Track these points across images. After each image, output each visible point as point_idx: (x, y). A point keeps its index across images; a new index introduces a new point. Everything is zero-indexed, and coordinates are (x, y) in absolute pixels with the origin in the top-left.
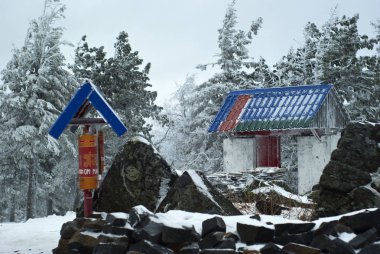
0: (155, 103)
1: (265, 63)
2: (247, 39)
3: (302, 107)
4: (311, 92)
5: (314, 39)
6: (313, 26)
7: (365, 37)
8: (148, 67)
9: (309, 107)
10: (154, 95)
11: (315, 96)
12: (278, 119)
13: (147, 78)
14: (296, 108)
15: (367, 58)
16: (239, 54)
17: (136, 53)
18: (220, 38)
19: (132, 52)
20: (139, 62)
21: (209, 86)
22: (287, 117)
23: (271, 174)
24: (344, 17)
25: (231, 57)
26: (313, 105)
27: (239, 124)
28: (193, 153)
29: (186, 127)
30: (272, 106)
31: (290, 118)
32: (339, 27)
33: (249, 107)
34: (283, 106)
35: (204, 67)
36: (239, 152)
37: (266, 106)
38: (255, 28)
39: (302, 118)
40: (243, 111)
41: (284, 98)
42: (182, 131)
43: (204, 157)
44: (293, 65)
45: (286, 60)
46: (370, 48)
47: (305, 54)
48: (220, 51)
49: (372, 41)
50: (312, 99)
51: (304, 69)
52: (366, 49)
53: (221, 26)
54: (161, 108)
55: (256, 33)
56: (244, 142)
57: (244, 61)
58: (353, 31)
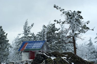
0: (8, 43)
1: (34, 34)
2: (30, 28)
3: (39, 46)
4: (41, 42)
5: (45, 29)
6: (45, 26)
7: (57, 28)
8: (7, 34)
9: (40, 46)
10: (8, 41)
11: (42, 43)
12: (33, 48)
13: (6, 37)
14: (37, 46)
15: (57, 33)
16: (28, 31)
17: (4, 31)
18: (24, 28)
19: (3, 31)
20: (5, 33)
21: (21, 39)
22: (35, 48)
23: (30, 61)
24: (52, 24)
25: (26, 32)
26: (41, 45)
27: (25, 49)
28: (17, 55)
29: (16, 48)
30: (32, 45)
31: (36, 48)
32: (51, 26)
33: (27, 45)
34: (35, 45)
35: (20, 35)
36: (25, 55)
37: (31, 45)
38: (32, 25)
39: (39, 48)
40: (26, 46)
41: (35, 44)
42: (15, 49)
43: (20, 56)
44: (40, 35)
45: (38, 33)
46: (58, 31)
47: (43, 32)
48: (24, 31)
49: (58, 29)
50: (41, 44)
51: (43, 36)
52: (57, 31)
53: (24, 25)
54: (10, 44)
55: (32, 27)
56: (26, 53)
57: (29, 33)
58: (54, 27)
